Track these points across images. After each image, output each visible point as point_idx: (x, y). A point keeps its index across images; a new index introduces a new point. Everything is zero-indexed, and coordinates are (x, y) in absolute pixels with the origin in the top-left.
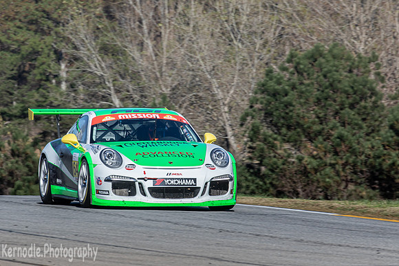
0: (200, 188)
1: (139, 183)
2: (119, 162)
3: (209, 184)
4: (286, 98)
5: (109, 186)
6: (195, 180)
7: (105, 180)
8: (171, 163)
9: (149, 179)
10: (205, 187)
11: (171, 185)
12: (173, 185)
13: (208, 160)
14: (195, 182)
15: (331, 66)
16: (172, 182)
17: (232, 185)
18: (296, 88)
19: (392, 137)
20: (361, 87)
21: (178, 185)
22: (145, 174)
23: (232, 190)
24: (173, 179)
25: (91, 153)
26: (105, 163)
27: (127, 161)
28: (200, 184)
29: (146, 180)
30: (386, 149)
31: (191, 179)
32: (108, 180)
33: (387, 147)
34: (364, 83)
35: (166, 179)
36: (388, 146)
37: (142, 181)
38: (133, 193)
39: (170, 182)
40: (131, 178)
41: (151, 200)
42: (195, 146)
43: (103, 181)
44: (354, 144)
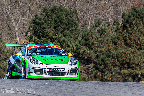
0: (66, 72)
1: (44, 70)
2: (37, 62)
3: (70, 71)
4: (43, 26)
5: (33, 71)
6: (65, 69)
7: (32, 69)
8: (56, 63)
9: (48, 68)
10: (68, 72)
11: (56, 71)
12: (57, 71)
13: (70, 62)
14: (65, 70)
16: (56, 70)
17: (78, 71)
18: (47, 22)
19: (84, 41)
21: (58, 71)
22: (46, 66)
23: (78, 73)
24: (57, 69)
25: (27, 59)
26: (32, 63)
27: (40, 62)
28: (66, 71)
29: (46, 69)
30: (82, 46)
31: (63, 69)
32: (33, 69)
34: (72, 21)
35: (54, 69)
39: (55, 70)
40: (41, 68)
41: (48, 76)
42: (65, 57)
43: (31, 69)
44: (69, 44)
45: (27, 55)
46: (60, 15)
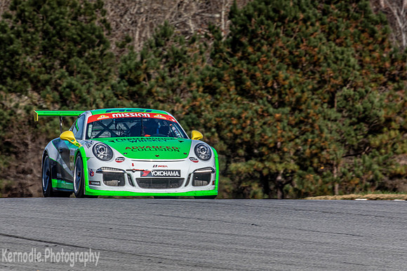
0: (183, 179)
1: (128, 175)
2: (110, 155)
3: (192, 175)
4: (11, 47)
5: (100, 177)
6: (179, 171)
7: (97, 172)
8: (157, 156)
9: (136, 170)
10: (189, 178)
11: (157, 176)
12: (159, 176)
13: (192, 154)
14: (179, 174)
15: (57, 13)
16: (158, 173)
17: (214, 177)
18: (21, 37)
19: (125, 86)
20: (90, 35)
21: (164, 176)
22: (133, 166)
23: (214, 181)
24: (159, 170)
25: (85, 147)
26: (97, 157)
27: (117, 154)
28: (184, 175)
29: (134, 172)
30: (119, 99)
32: (99, 171)
33: (120, 97)
34: (92, 31)
35: (153, 171)
36: (121, 95)
37: (130, 172)
38: (122, 184)
39: (156, 173)
40: (120, 170)
41: (137, 190)
42: (181, 142)
43: (95, 172)
44: (84, 94)
45: (87, 138)
46: (58, 15)
